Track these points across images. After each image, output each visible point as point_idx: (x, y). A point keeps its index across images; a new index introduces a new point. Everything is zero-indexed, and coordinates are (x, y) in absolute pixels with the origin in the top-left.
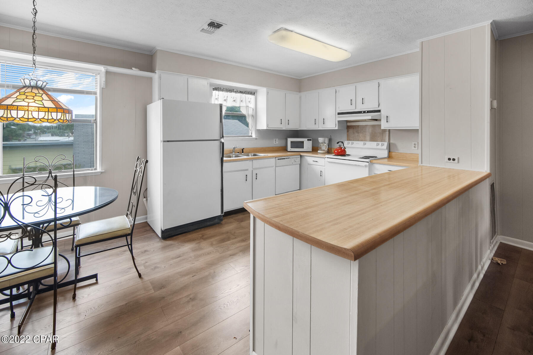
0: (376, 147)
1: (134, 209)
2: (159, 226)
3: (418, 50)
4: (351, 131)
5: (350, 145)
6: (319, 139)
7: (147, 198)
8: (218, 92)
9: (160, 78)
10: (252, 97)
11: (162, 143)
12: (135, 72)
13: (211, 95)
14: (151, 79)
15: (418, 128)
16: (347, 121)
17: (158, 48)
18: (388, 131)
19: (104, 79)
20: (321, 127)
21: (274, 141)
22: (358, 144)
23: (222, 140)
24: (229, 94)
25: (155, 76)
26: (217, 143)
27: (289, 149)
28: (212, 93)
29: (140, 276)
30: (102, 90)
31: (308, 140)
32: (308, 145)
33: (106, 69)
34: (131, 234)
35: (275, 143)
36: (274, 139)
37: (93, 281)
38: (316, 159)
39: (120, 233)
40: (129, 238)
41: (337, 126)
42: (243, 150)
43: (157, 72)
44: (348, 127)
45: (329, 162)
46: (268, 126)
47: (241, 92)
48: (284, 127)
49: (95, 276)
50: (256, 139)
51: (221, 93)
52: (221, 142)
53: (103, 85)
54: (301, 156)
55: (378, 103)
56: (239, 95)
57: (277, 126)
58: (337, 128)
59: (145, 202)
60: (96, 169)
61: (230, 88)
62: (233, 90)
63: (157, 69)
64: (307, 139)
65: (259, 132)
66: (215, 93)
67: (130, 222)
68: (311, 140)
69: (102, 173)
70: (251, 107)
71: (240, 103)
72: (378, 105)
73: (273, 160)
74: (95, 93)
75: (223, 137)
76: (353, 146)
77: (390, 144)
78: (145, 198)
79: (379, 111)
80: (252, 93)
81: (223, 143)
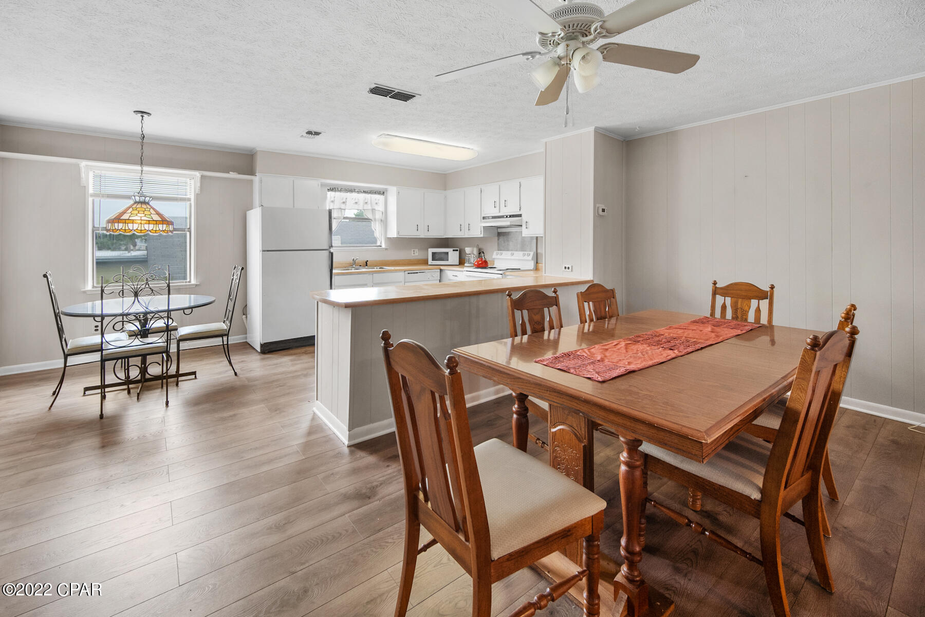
0: (522, 258)
1: (231, 313)
2: (257, 338)
3: (543, 150)
4: (501, 238)
5: (499, 256)
6: (466, 248)
7: (246, 315)
8: (334, 193)
9: (261, 181)
10: (380, 198)
11: (261, 252)
12: (233, 175)
13: (326, 198)
14: (251, 181)
15: (542, 236)
16: (498, 227)
17: (258, 149)
18: (535, 238)
19: (199, 185)
20: (466, 235)
21: (413, 252)
22: (506, 255)
23: (332, 250)
24: (348, 194)
25: (256, 179)
26: (326, 253)
27: (430, 261)
28: (327, 194)
29: (236, 374)
30: (197, 196)
31: (454, 250)
32: (453, 256)
33: (201, 174)
34: (227, 335)
35: (413, 255)
36: (412, 250)
37: (193, 377)
38: (455, 273)
39: (217, 333)
40: (225, 338)
41: (482, 234)
42: (366, 263)
43: (257, 174)
44: (499, 234)
45: (467, 276)
46: (398, 233)
47: (365, 192)
48: (423, 234)
49: (194, 373)
50: (386, 249)
51: (338, 194)
52: (330, 252)
53: (198, 191)
54: (441, 270)
55: (519, 206)
56: (362, 196)
57: (411, 233)
58: (482, 236)
59: (244, 319)
60: (190, 282)
61: (350, 188)
62: (355, 190)
63: (257, 172)
64: (452, 249)
65: (390, 240)
66: (330, 195)
67: (226, 325)
68: (457, 250)
69: (196, 285)
70: (379, 211)
71: (363, 206)
72: (519, 209)
73: (402, 274)
74: (189, 200)
75: (332, 246)
76: (501, 257)
77: (538, 254)
78: (244, 314)
79: (520, 216)
80: (382, 193)
81: (332, 254)
